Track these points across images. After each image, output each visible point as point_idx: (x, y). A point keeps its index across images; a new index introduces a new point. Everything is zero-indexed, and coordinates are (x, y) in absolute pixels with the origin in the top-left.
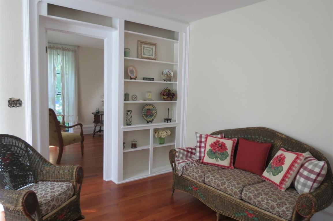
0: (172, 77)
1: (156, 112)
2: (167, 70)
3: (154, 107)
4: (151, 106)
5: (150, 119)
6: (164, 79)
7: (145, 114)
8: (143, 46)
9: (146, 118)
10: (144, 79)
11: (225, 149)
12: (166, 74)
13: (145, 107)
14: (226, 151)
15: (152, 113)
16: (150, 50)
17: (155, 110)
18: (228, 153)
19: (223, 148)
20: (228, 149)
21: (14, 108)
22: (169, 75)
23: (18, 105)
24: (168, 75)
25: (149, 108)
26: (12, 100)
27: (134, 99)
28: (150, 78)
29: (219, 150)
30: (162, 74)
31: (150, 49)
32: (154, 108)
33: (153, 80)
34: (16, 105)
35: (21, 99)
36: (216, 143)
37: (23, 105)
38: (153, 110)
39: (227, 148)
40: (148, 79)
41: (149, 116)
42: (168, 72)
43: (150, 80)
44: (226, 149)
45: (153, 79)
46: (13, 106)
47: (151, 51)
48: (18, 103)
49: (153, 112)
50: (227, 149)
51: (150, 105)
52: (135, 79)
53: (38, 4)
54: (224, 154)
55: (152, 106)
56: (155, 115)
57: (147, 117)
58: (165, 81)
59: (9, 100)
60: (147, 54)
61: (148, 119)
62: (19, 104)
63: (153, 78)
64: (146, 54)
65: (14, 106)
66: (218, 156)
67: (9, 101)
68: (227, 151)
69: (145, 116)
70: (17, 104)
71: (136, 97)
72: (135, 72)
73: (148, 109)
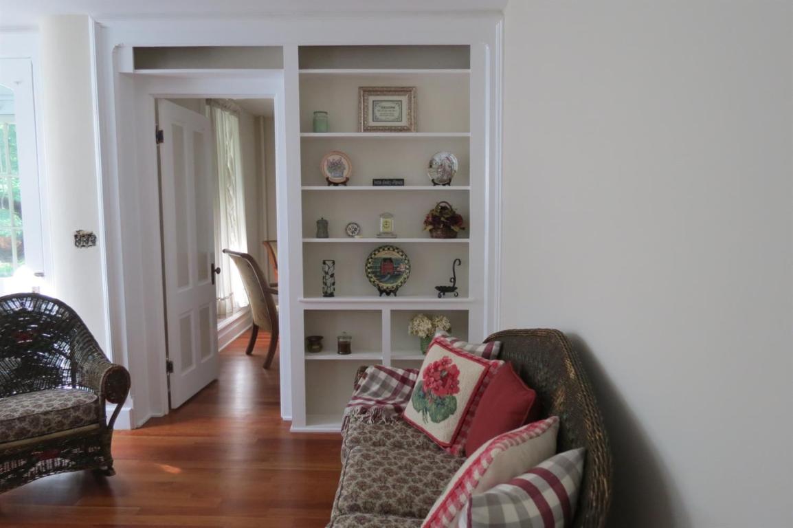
0: (455, 171)
1: (407, 267)
2: (444, 156)
3: (402, 255)
4: (394, 250)
5: (389, 285)
6: (433, 180)
7: (373, 273)
8: (372, 98)
9: (377, 282)
10: (376, 182)
11: (452, 389)
12: (441, 165)
13: (375, 254)
14: (451, 394)
15: (398, 269)
16: (394, 108)
17: (406, 261)
18: (456, 402)
19: (447, 385)
20: (461, 389)
21: (83, 249)
22: (449, 167)
23: (90, 243)
24: (447, 168)
25: (388, 256)
26: (81, 233)
27: (352, 232)
28: (391, 180)
29: (436, 390)
30: (431, 166)
31: (393, 105)
32: (404, 257)
33: (403, 185)
34: (87, 243)
35: (95, 233)
36: (439, 365)
37: (97, 243)
38: (399, 262)
39: (460, 386)
40: (386, 183)
41: (389, 276)
42: (448, 158)
43: (392, 185)
44: (454, 389)
45: (401, 182)
46: (82, 244)
47: (397, 108)
48: (90, 239)
49: (402, 268)
50: (457, 390)
51: (391, 249)
52: (344, 183)
53: (113, 52)
54: (443, 404)
55: (398, 252)
56: (405, 276)
57: (383, 280)
58: (435, 184)
59: (76, 233)
60: (383, 118)
61: (385, 286)
62: (91, 241)
63: (402, 178)
64: (380, 117)
65: (84, 244)
66: (428, 405)
67: (76, 236)
68: (455, 395)
69: (375, 276)
70: (88, 240)
71: (356, 229)
72: (347, 166)
73: (385, 260)
